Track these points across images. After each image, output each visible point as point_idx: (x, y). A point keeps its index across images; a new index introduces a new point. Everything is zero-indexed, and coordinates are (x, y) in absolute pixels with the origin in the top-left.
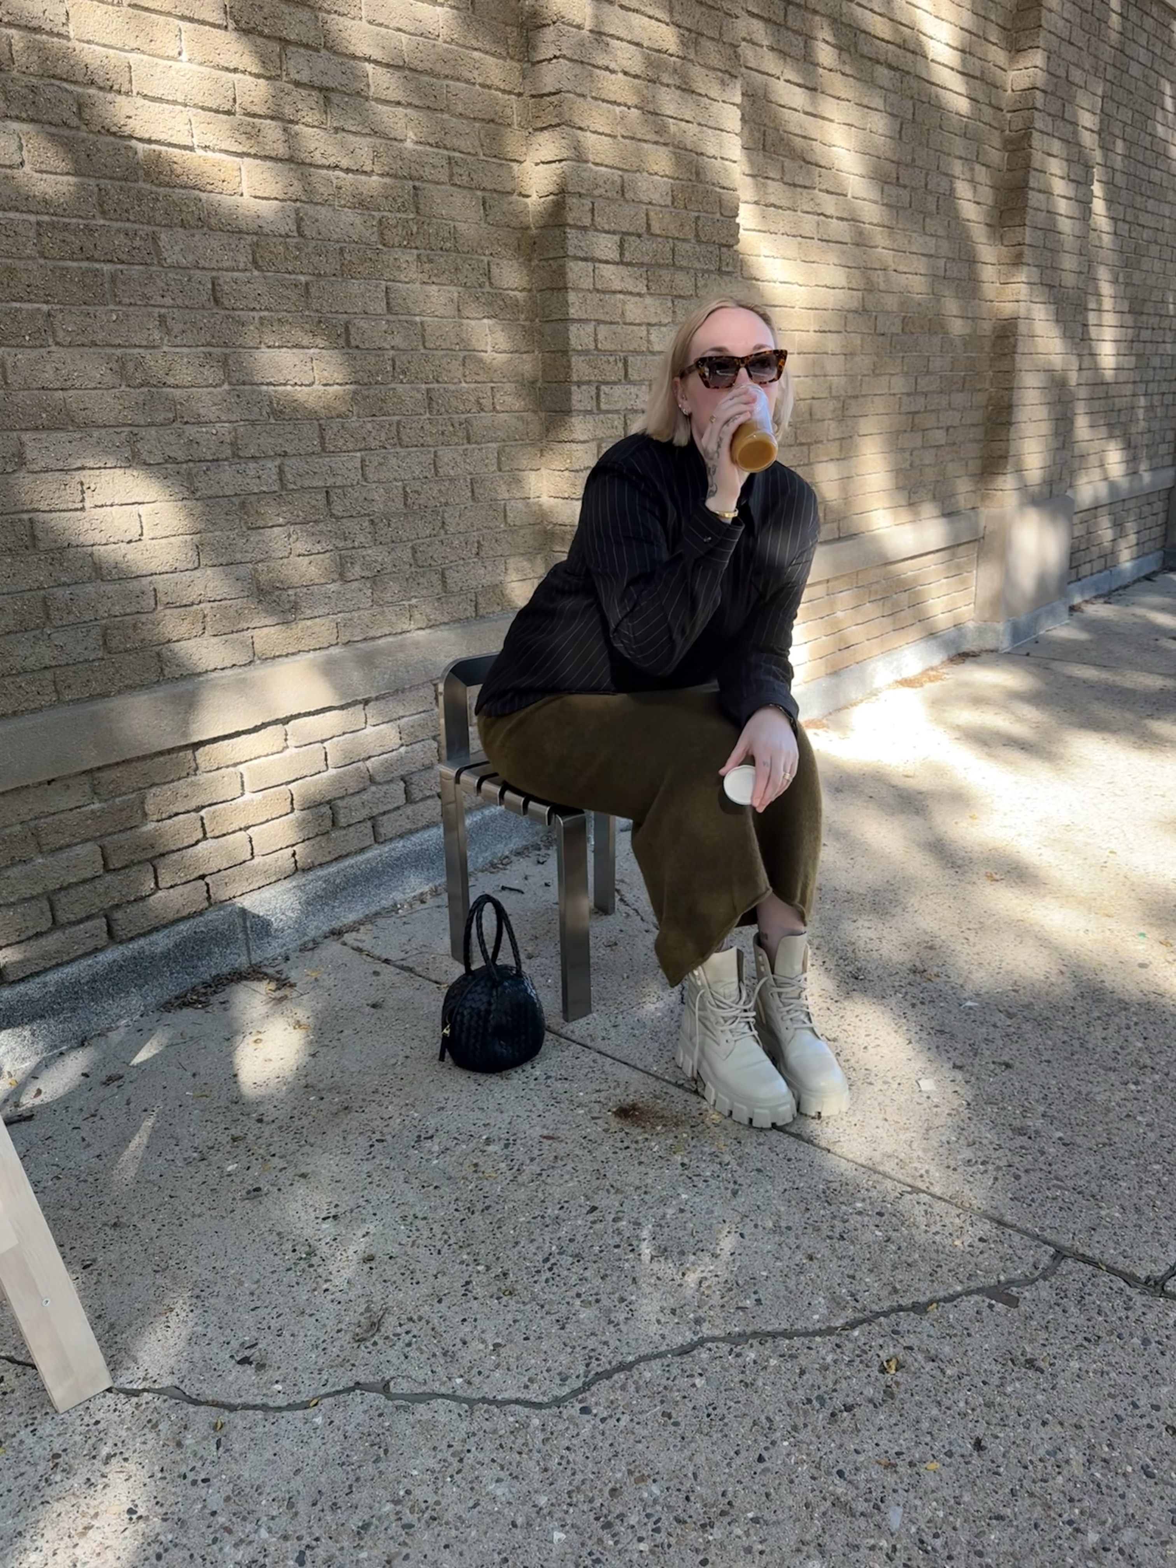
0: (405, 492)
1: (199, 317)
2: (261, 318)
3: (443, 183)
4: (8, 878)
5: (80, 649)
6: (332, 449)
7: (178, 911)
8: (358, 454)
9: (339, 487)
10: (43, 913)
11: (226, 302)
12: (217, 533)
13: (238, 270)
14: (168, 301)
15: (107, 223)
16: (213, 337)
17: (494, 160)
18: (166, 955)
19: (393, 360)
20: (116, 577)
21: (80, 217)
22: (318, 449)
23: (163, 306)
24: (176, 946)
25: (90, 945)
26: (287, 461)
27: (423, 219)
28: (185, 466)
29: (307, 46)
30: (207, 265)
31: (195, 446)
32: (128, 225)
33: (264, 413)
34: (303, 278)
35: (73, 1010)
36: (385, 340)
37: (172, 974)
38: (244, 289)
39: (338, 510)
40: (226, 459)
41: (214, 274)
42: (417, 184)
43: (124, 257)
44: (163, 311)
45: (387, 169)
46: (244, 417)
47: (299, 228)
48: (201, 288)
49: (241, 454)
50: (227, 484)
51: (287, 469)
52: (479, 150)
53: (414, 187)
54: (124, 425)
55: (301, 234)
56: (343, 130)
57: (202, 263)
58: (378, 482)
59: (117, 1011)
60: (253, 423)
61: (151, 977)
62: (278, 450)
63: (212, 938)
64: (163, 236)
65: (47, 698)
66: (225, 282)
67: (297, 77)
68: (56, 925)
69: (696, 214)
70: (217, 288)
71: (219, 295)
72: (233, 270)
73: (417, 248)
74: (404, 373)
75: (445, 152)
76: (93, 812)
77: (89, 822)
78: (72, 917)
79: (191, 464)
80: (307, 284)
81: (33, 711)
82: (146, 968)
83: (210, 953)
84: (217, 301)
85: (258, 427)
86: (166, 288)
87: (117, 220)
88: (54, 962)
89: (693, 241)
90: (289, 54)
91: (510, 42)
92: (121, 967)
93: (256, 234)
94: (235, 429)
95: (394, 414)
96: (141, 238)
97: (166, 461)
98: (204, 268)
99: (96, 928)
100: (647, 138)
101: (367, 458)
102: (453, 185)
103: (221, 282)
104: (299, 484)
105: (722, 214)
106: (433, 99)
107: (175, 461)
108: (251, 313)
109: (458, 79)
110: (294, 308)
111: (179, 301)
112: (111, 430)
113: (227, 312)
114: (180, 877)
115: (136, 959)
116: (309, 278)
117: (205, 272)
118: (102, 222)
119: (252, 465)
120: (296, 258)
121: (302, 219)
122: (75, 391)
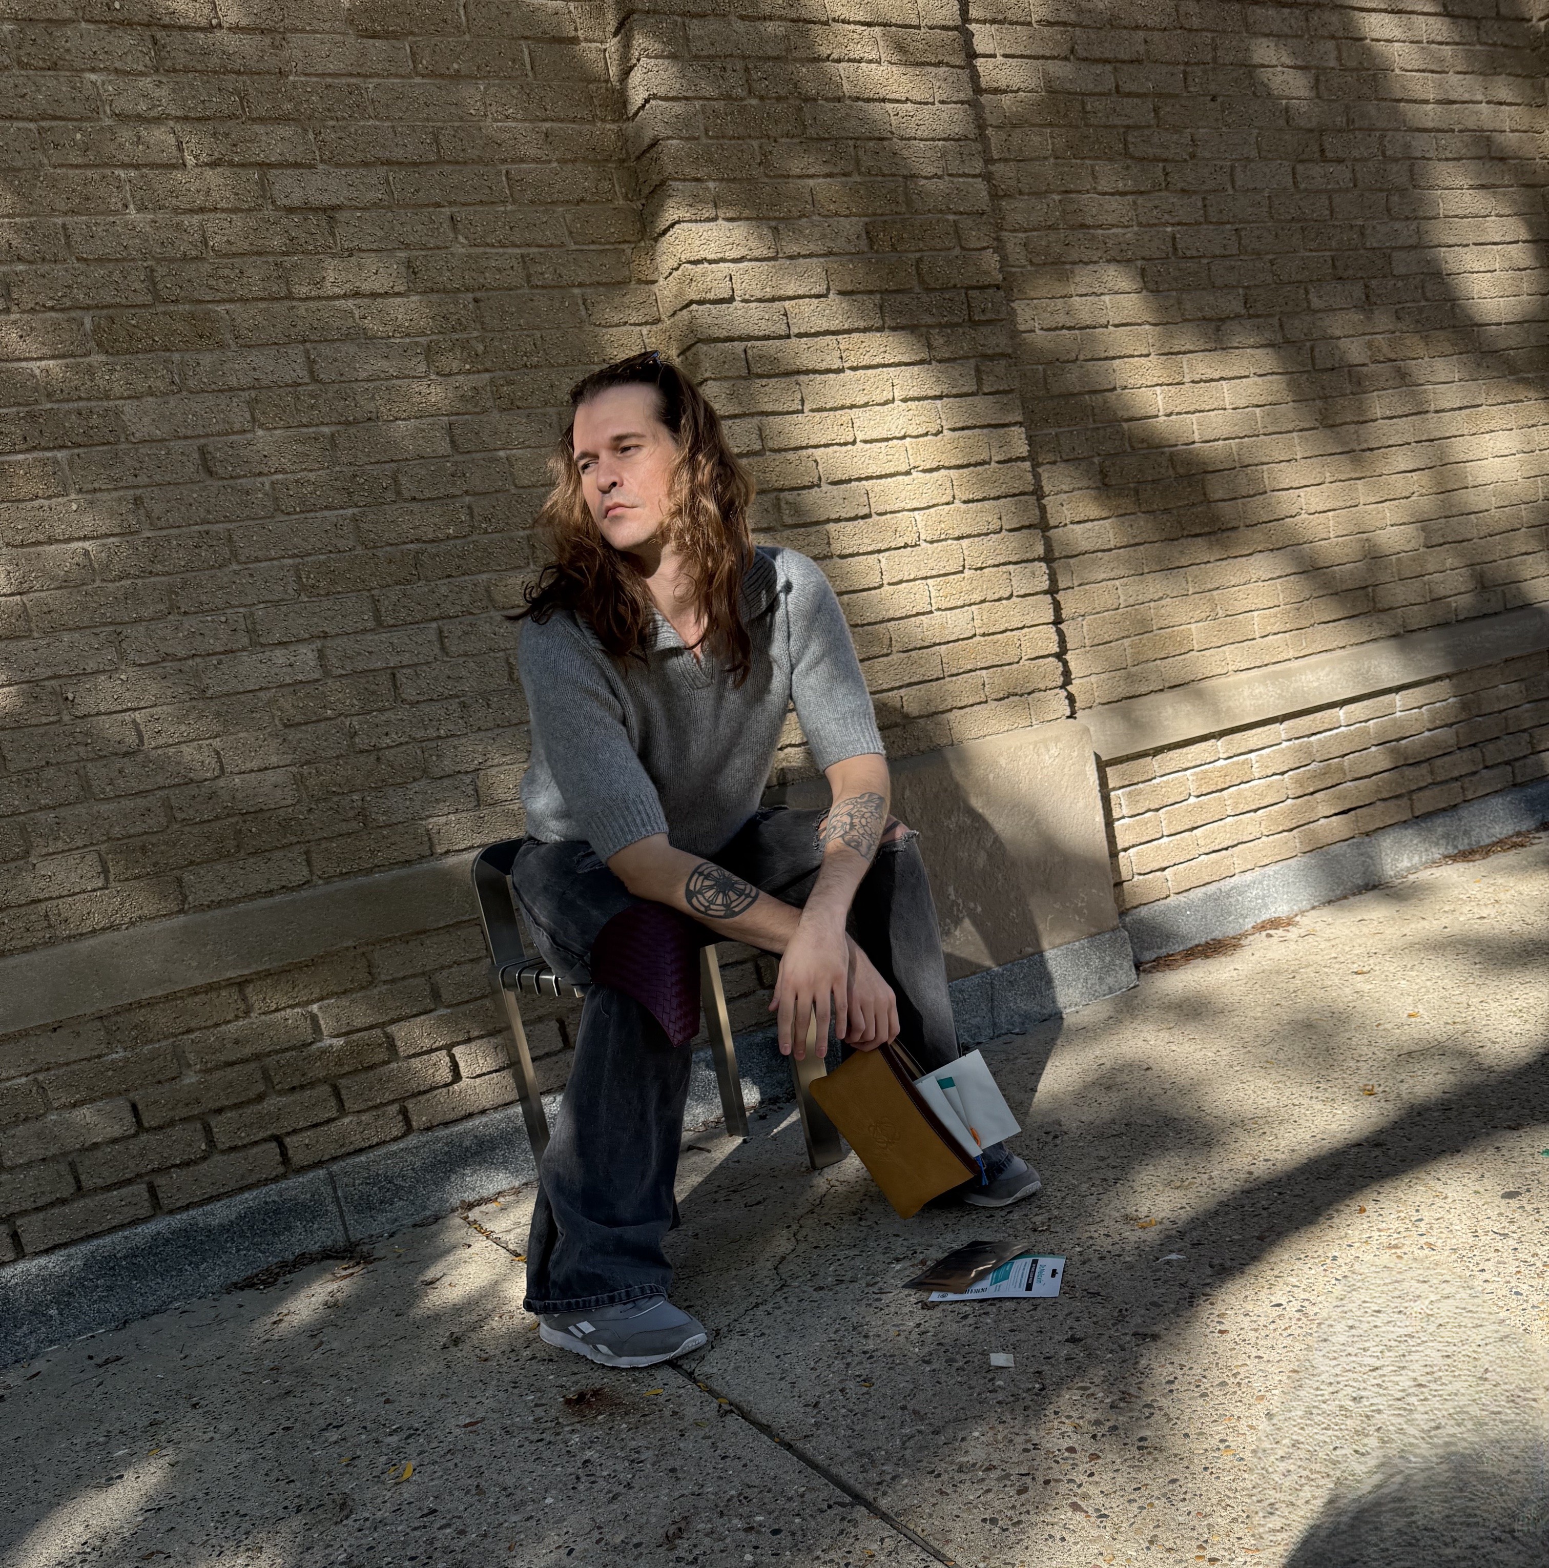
0: (509, 664)
1: (185, 493)
2: (273, 483)
3: (517, 288)
4: (13, 1136)
5: (74, 877)
6: (392, 622)
7: (243, 1177)
8: (434, 625)
9: (409, 666)
10: (60, 1176)
11: (220, 471)
12: (242, 735)
13: (234, 433)
14: (143, 479)
15: (56, 406)
16: (209, 512)
17: (592, 247)
18: (224, 1229)
19: (469, 507)
20: (112, 794)
21: (19, 404)
22: (371, 624)
23: (137, 487)
24: (241, 1217)
25: (129, 1214)
26: (329, 643)
27: (491, 335)
28: (190, 662)
29: (296, 165)
30: (189, 433)
31: (200, 638)
32: (82, 404)
33: (290, 591)
34: (326, 430)
35: (110, 1289)
36: (454, 484)
37: (238, 1251)
38: (243, 452)
39: (410, 693)
40: (244, 649)
41: (203, 441)
42: (478, 295)
43: (79, 440)
44: (139, 492)
45: (429, 285)
46: (262, 598)
47: (311, 372)
48: (185, 459)
49: (262, 640)
50: (248, 677)
51: (328, 652)
52: (567, 239)
53: (476, 300)
54: (105, 624)
55: (315, 379)
56: (360, 250)
57: (182, 431)
58: (466, 654)
59: (169, 1291)
60: (277, 604)
61: (211, 1254)
62: (315, 631)
63: (290, 1210)
64: (126, 409)
65: (40, 935)
66: (219, 449)
67: (287, 202)
68: (80, 1190)
69: (918, 255)
70: (209, 457)
71: (210, 464)
72: (227, 434)
73: (487, 370)
74: (487, 519)
75: (518, 251)
76: (113, 1062)
77: (110, 1073)
78: (100, 1182)
79: (198, 660)
80: (333, 435)
81: (26, 950)
82: (202, 1243)
83: (288, 1228)
84: (210, 473)
85: (284, 609)
86: (138, 466)
87: (68, 401)
88: (82, 1233)
89: (917, 289)
90: (272, 179)
91: (596, 102)
92: (168, 1240)
93: (254, 388)
94: (252, 614)
95: (480, 572)
96: (99, 415)
97: (164, 660)
98: (186, 437)
99: (133, 1195)
100: (812, 171)
101: (445, 628)
102: (532, 287)
103: (211, 448)
104: (349, 668)
105: (963, 248)
106: (487, 191)
107: (175, 658)
108: (260, 479)
109: (522, 161)
110: (317, 466)
111: (157, 478)
112: (88, 631)
113: (225, 482)
114: (240, 1138)
115: (186, 1233)
116: (333, 428)
117: (189, 442)
118: (49, 406)
119: (279, 652)
120: (312, 407)
121: (314, 361)
122: (37, 594)
